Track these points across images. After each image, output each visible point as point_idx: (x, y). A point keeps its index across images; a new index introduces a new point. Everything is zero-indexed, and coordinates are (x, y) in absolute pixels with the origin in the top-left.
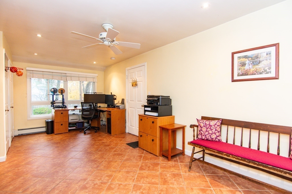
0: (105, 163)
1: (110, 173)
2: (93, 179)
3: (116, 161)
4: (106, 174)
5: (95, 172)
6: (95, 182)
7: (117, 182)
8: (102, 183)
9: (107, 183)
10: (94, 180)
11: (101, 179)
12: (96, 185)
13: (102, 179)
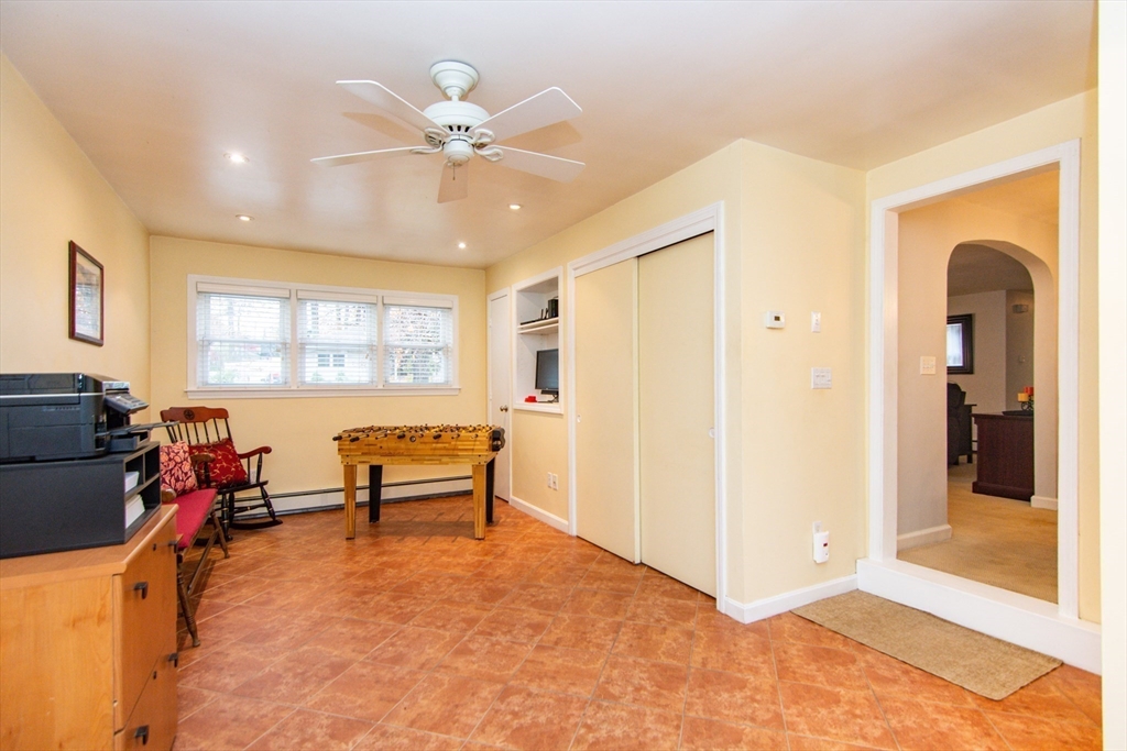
0: (472, 715)
1: (460, 663)
2: (516, 646)
3: (412, 723)
4: (474, 659)
5: (512, 672)
6: (508, 637)
7: (448, 634)
8: (491, 634)
9: (476, 634)
10: (513, 643)
11: (493, 645)
12: (505, 630)
13: (487, 644)
